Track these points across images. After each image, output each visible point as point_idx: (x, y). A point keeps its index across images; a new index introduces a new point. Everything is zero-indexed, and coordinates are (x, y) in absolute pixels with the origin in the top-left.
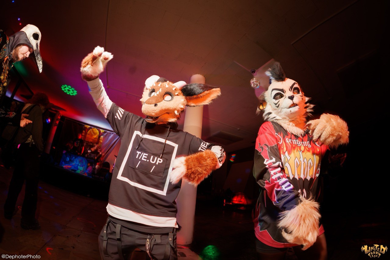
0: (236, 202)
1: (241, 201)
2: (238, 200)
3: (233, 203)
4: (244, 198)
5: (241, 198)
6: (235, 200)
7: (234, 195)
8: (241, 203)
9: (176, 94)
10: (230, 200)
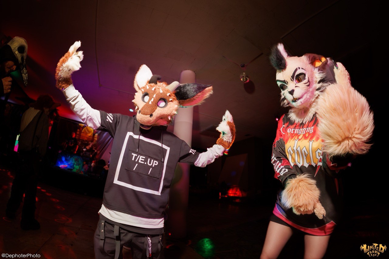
0: (232, 195)
1: (236, 194)
2: (233, 193)
3: (228, 196)
4: (239, 190)
5: (236, 191)
6: (230, 192)
7: (229, 188)
8: (236, 195)
9: (170, 100)
10: (225, 193)
